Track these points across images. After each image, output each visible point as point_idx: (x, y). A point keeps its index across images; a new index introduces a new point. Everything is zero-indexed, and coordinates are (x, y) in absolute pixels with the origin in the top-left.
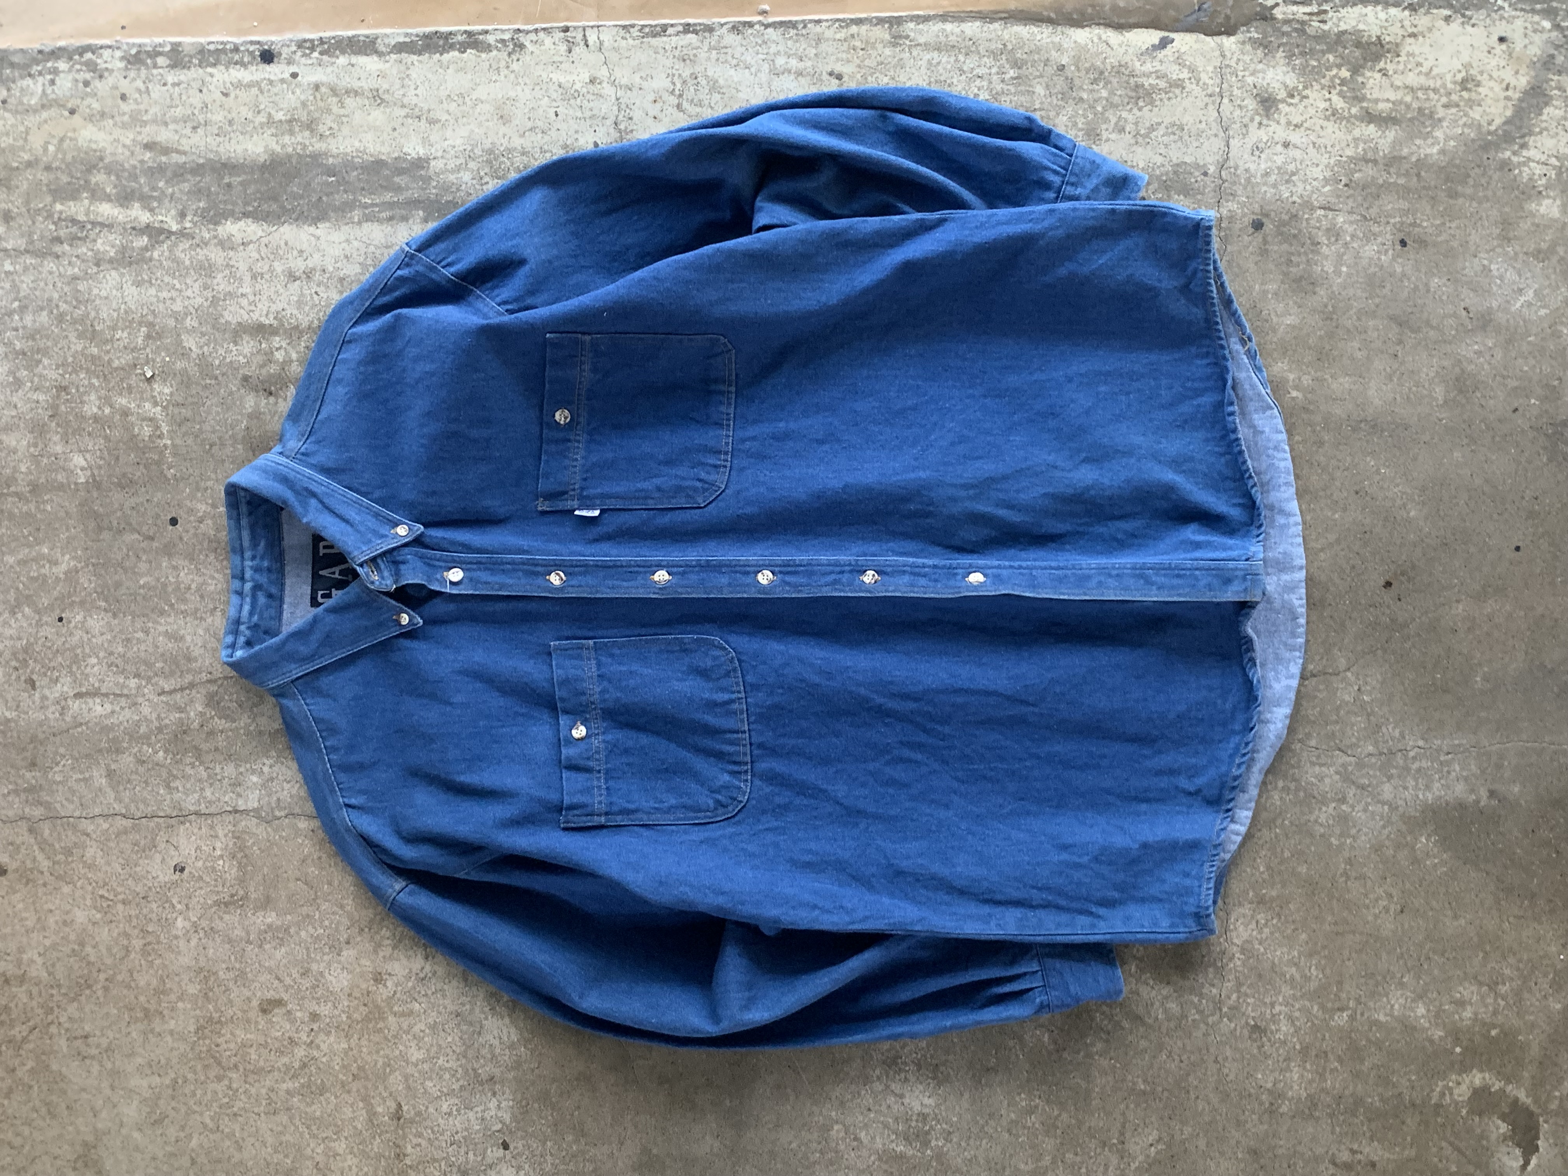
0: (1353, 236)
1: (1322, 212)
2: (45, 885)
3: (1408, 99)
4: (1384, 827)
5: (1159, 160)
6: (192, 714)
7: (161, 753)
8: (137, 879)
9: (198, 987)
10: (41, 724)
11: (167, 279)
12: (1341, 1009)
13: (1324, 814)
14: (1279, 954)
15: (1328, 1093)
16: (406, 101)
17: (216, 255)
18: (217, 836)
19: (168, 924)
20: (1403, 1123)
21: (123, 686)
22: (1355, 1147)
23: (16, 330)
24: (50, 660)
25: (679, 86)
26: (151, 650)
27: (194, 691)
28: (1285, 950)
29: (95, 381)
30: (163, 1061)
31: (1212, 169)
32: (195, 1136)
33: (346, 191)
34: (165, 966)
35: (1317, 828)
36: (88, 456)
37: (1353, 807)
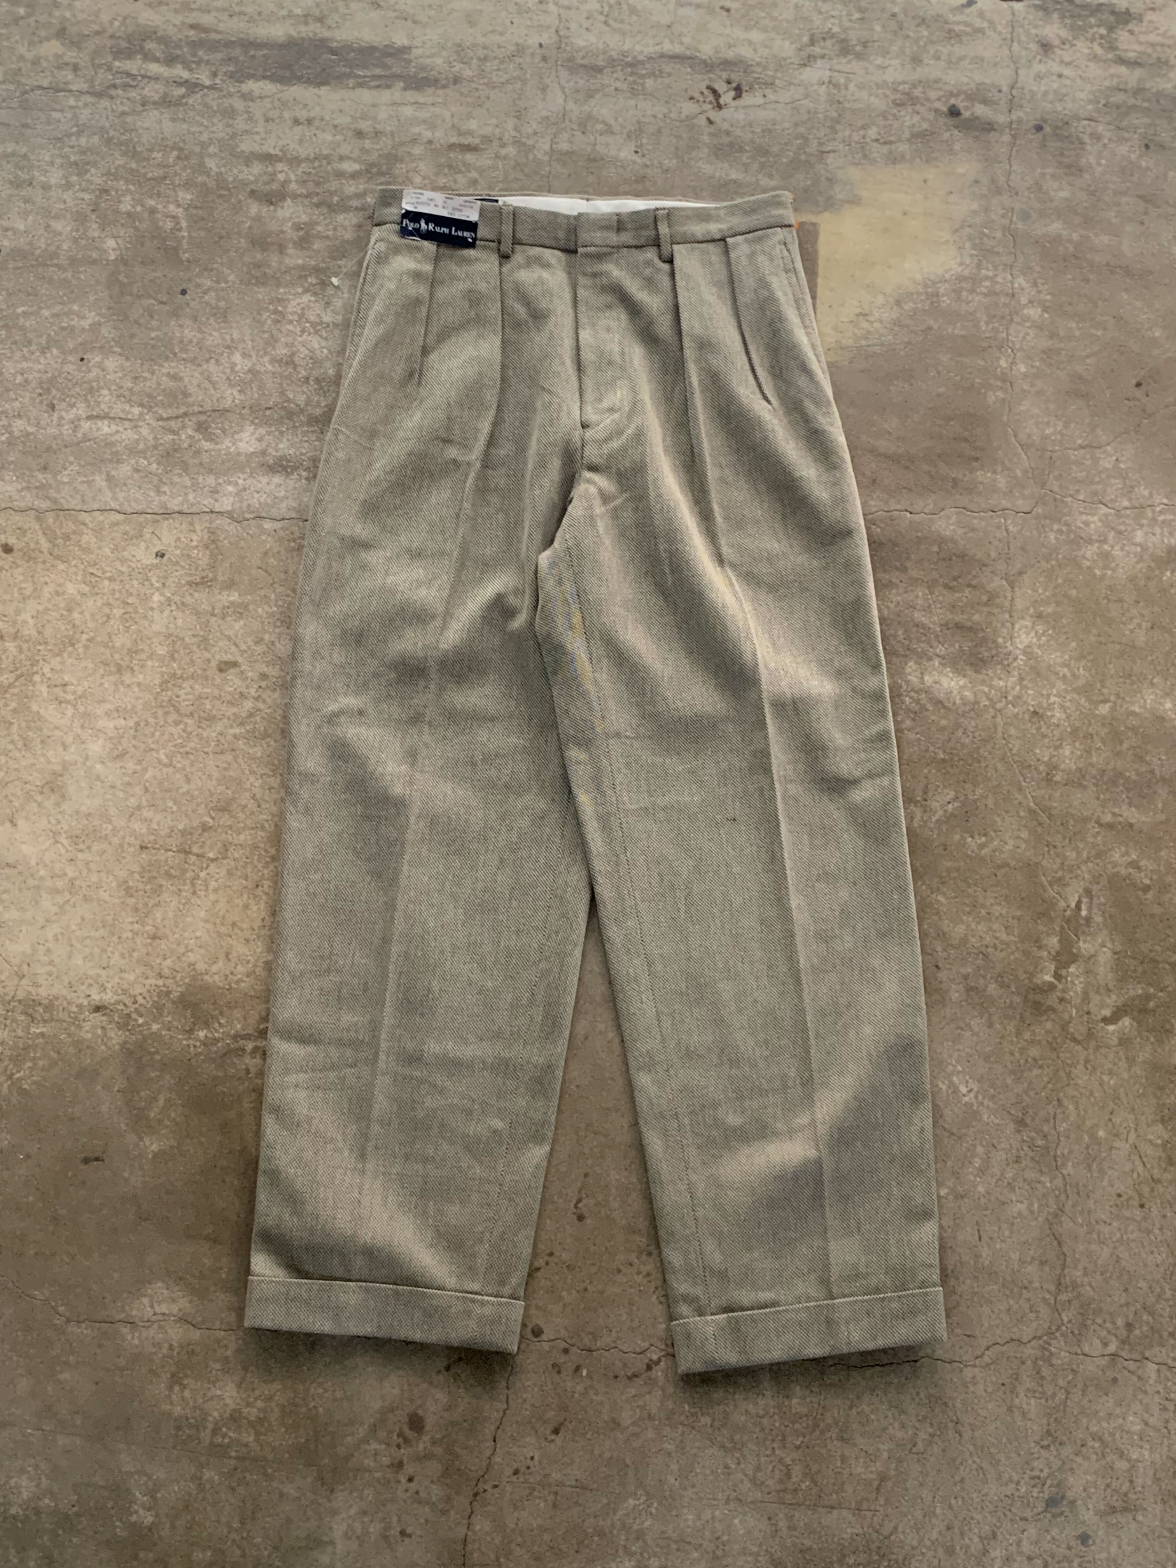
0: (1110, 140)
1: (1087, 122)
2: (44, 562)
3: (1149, 51)
4: (1137, 563)
5: (966, 80)
6: (183, 436)
7: (154, 466)
8: (123, 561)
9: (166, 649)
10: (55, 438)
11: (198, 118)
12: (1105, 701)
13: (1090, 551)
14: (1055, 657)
15: (1093, 767)
16: (397, 7)
17: (239, 104)
18: (194, 531)
19: (147, 598)
20: (1155, 792)
21: (128, 413)
22: (1117, 810)
23: (73, 147)
24: (70, 390)
25: (606, 9)
26: (154, 386)
27: (186, 420)
28: (1058, 654)
29: (132, 187)
30: (129, 707)
31: (1005, 89)
32: (151, 770)
33: (344, 66)
34: (140, 631)
35: (1085, 561)
36: (120, 241)
37: (1112, 547)
